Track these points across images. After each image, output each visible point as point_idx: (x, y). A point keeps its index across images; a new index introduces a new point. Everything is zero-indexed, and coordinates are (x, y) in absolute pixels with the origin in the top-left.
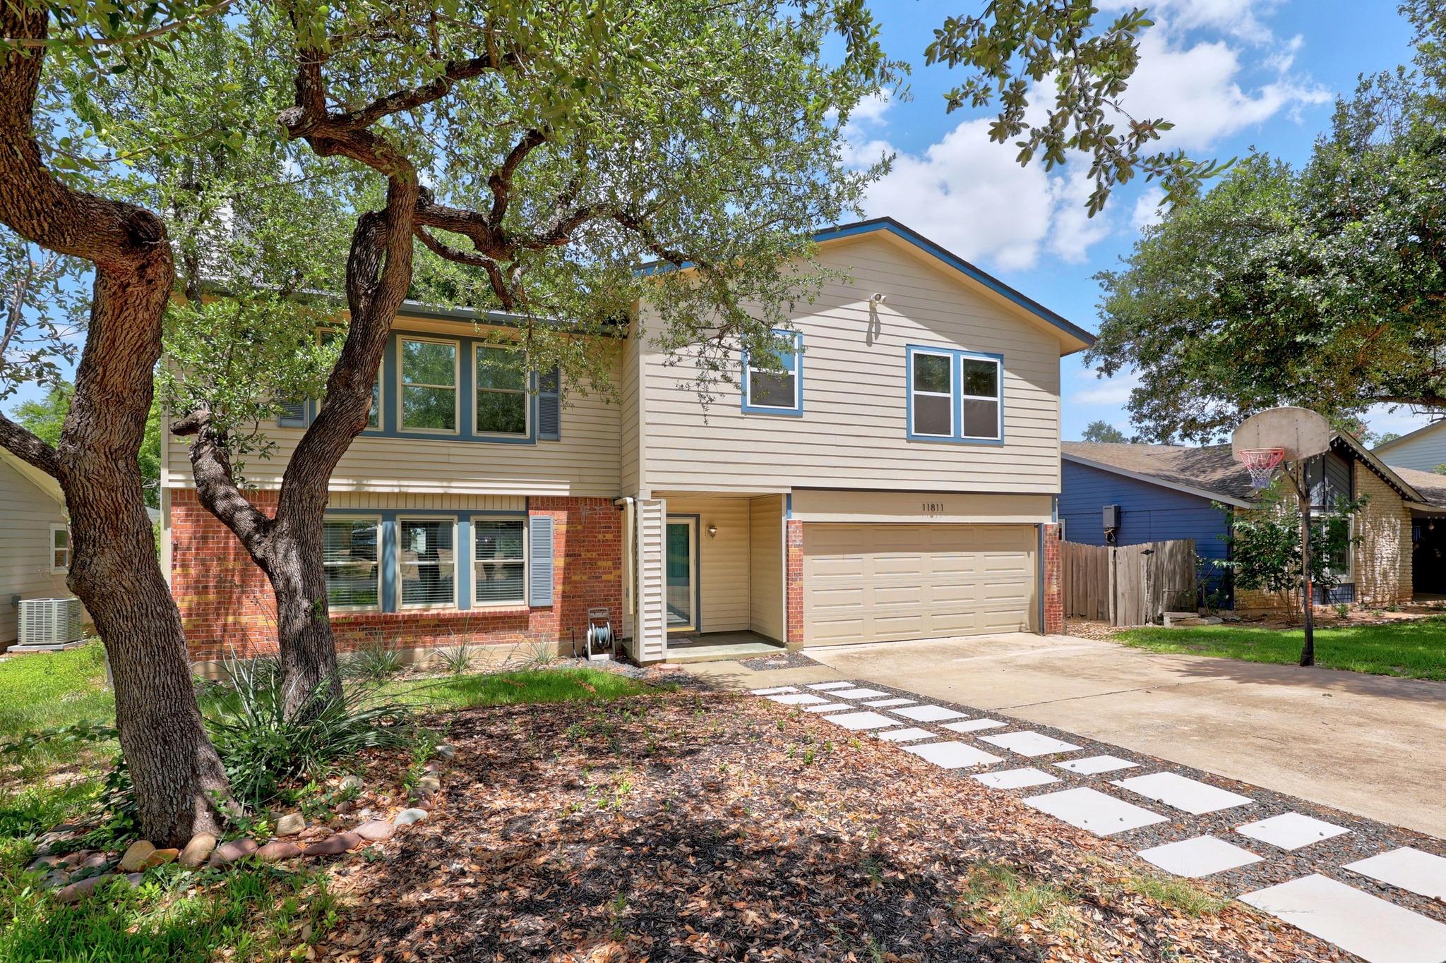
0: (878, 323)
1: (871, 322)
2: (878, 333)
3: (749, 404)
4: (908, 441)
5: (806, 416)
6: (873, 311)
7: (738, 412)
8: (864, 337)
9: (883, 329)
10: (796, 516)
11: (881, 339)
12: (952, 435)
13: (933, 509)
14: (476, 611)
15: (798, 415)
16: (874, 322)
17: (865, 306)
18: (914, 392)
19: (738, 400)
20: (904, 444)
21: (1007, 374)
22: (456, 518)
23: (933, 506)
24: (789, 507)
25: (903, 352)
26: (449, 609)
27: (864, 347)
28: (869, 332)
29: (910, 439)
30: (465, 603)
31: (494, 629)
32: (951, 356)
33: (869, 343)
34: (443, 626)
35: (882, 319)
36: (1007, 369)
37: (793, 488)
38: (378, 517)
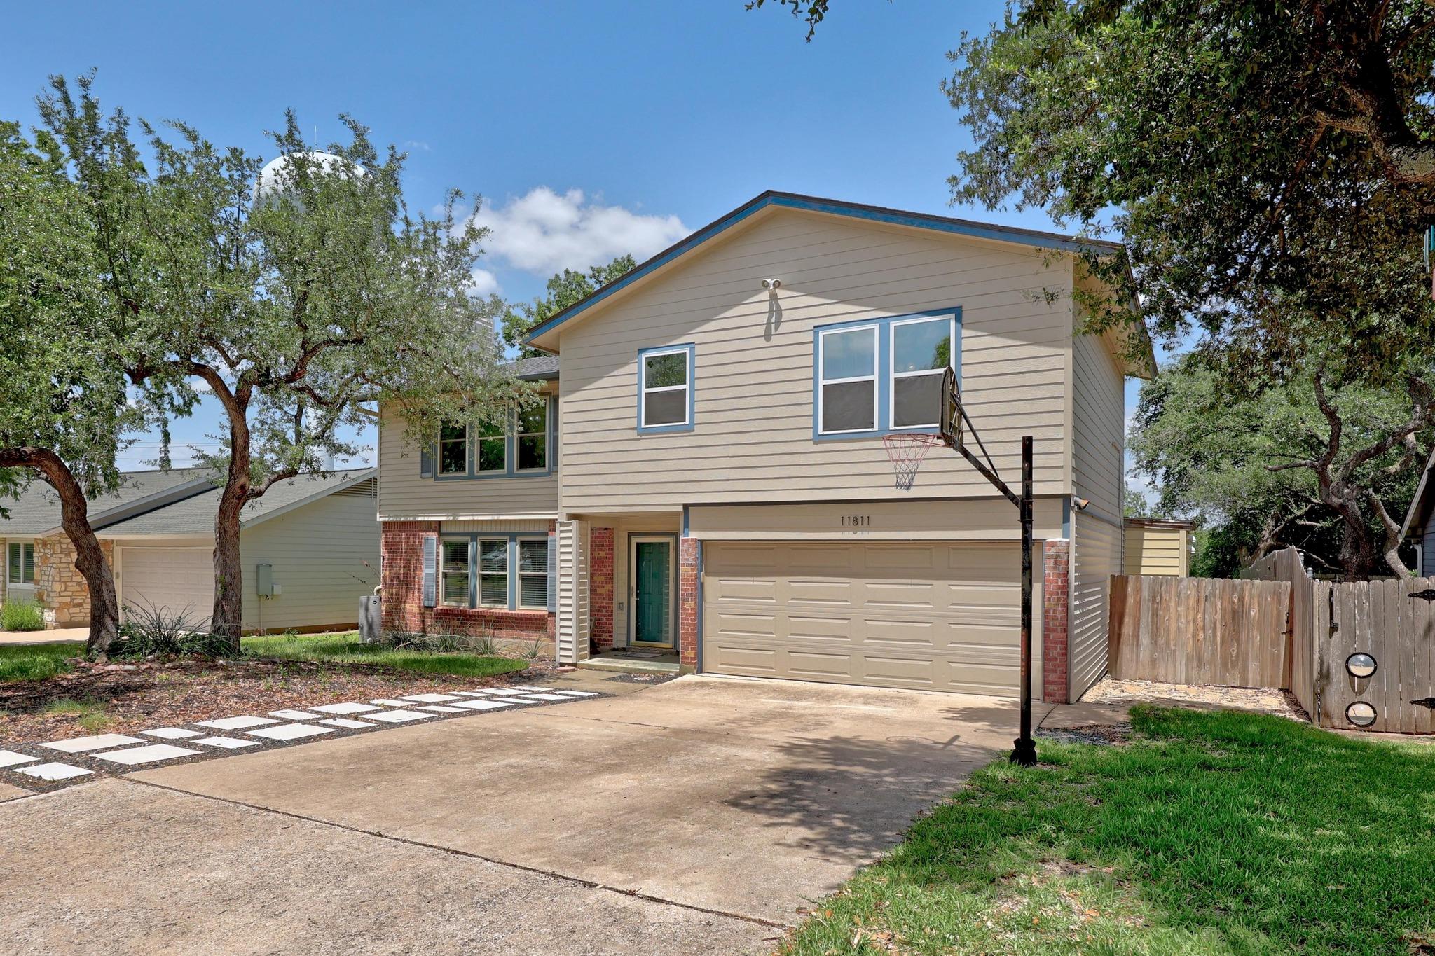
0: (779, 311)
1: (770, 312)
2: (778, 323)
3: (643, 425)
4: (816, 443)
5: (698, 430)
6: (774, 298)
7: (634, 434)
8: (761, 330)
9: (785, 315)
10: (693, 535)
11: (784, 328)
12: (876, 428)
13: (855, 522)
14: (517, 612)
15: (689, 429)
16: (775, 310)
17: (765, 295)
18: (822, 383)
19: (634, 423)
20: (810, 446)
21: (965, 333)
22: (508, 538)
23: (856, 520)
24: (686, 526)
25: (809, 337)
26: (502, 609)
27: (762, 342)
28: (769, 323)
29: (818, 439)
30: (512, 607)
31: (527, 628)
32: (875, 327)
33: (768, 336)
34: (500, 622)
35: (783, 304)
36: (971, 326)
37: (686, 506)
38: (468, 538)
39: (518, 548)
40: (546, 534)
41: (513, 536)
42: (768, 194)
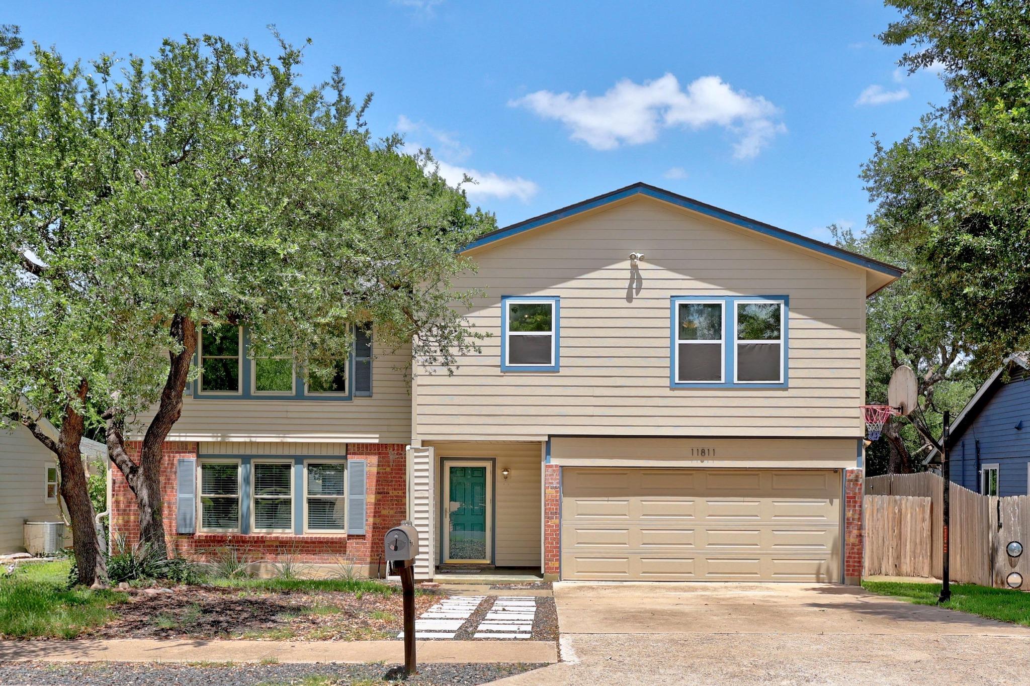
0: (640, 279)
1: (632, 279)
2: (639, 289)
3: (507, 364)
4: (672, 389)
5: (563, 372)
6: (634, 268)
7: (498, 371)
8: (624, 293)
9: (645, 284)
10: (554, 462)
11: (643, 293)
12: (723, 381)
13: (703, 454)
14: (305, 536)
15: (555, 370)
16: (636, 277)
17: (627, 264)
18: (678, 342)
19: (498, 361)
20: (668, 392)
21: (791, 315)
22: (293, 461)
23: (703, 452)
24: (548, 453)
25: (667, 303)
26: (288, 533)
27: (624, 303)
28: (630, 288)
29: (674, 387)
30: (299, 530)
31: (320, 552)
32: (722, 302)
33: (629, 298)
34: (283, 546)
35: (643, 274)
36: (796, 310)
37: (550, 436)
38: (239, 461)
39: (305, 471)
40: (345, 458)
41: (299, 460)
42: (640, 184)
